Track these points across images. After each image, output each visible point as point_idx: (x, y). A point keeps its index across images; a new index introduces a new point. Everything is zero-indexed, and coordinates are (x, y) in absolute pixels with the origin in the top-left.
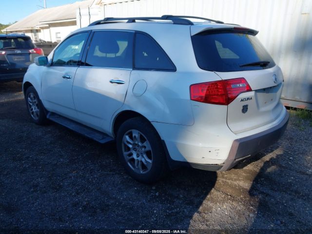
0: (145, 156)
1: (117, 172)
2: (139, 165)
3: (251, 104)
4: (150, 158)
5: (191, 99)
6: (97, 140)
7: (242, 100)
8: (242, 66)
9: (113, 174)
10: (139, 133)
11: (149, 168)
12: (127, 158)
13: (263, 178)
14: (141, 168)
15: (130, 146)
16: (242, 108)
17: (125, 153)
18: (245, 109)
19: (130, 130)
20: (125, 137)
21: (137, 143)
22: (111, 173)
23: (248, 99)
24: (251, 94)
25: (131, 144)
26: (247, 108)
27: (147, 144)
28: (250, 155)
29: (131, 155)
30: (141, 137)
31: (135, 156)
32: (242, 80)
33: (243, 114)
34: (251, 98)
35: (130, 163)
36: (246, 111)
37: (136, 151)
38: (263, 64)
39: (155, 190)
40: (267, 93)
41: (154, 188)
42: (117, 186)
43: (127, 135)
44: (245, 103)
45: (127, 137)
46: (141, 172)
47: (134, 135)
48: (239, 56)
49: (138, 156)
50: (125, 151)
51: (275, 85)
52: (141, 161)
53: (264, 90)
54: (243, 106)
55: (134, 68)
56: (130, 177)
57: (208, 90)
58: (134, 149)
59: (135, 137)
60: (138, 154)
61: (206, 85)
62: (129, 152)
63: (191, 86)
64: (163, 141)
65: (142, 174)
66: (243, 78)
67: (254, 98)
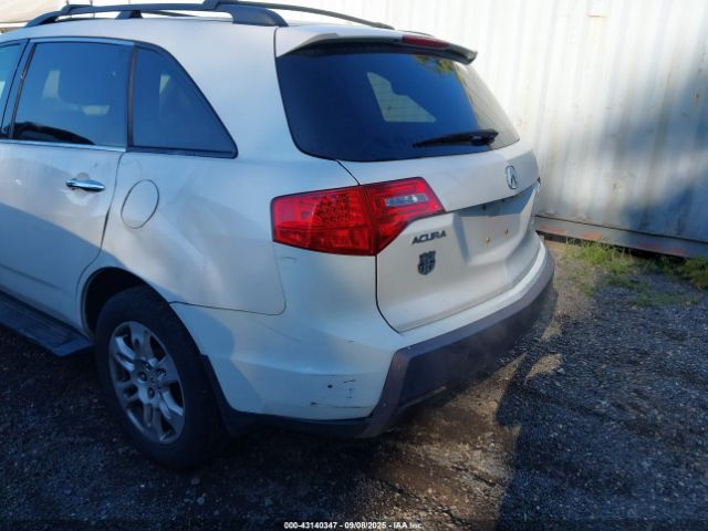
0: (166, 395)
1: (103, 435)
2: (154, 420)
3: (445, 251)
4: (178, 402)
5: (275, 240)
6: (48, 347)
7: (416, 240)
8: (419, 145)
9: (87, 444)
10: (146, 332)
11: (179, 428)
12: (125, 399)
13: (489, 431)
14: (159, 427)
15: (130, 367)
16: (417, 261)
17: (120, 386)
18: (427, 263)
19: (125, 324)
20: (116, 344)
21: (144, 359)
22: (85, 439)
23: (434, 235)
24: (443, 222)
25: (129, 360)
26: (433, 261)
27: (167, 363)
28: (444, 388)
29: (133, 390)
30: (153, 343)
31: (143, 395)
32: (418, 184)
33: (423, 276)
34: (444, 234)
35: (133, 411)
36: (431, 268)
37: (145, 379)
38: (479, 138)
39: (196, 486)
40: (491, 215)
41: (195, 481)
42: (92, 480)
43: (119, 335)
44: (425, 248)
45: (120, 341)
46: (161, 439)
47: (134, 337)
48: (435, 116)
49: (151, 395)
50: (120, 378)
51: (513, 193)
52: (158, 410)
53: (486, 209)
54: (421, 257)
55: (132, 147)
56: (135, 451)
57: (318, 213)
58: (140, 374)
59: (137, 341)
60: (150, 389)
61: (315, 198)
62: (128, 383)
63: (275, 200)
64: (206, 358)
65: (162, 445)
66: (420, 179)
67: (451, 234)
